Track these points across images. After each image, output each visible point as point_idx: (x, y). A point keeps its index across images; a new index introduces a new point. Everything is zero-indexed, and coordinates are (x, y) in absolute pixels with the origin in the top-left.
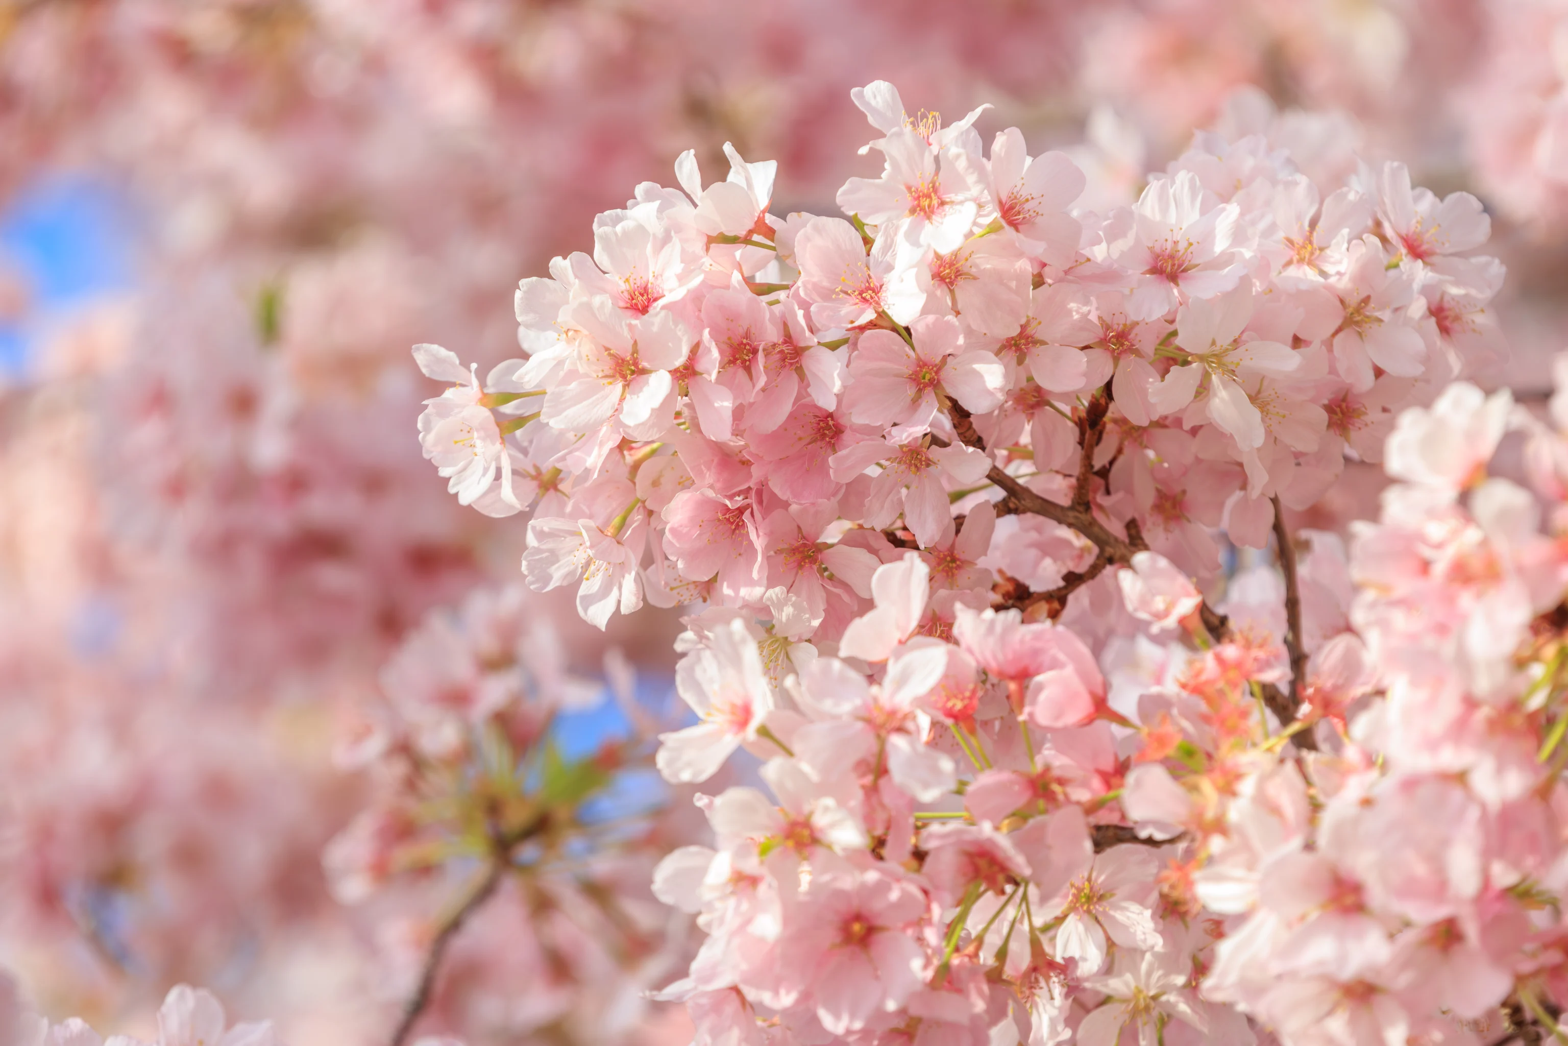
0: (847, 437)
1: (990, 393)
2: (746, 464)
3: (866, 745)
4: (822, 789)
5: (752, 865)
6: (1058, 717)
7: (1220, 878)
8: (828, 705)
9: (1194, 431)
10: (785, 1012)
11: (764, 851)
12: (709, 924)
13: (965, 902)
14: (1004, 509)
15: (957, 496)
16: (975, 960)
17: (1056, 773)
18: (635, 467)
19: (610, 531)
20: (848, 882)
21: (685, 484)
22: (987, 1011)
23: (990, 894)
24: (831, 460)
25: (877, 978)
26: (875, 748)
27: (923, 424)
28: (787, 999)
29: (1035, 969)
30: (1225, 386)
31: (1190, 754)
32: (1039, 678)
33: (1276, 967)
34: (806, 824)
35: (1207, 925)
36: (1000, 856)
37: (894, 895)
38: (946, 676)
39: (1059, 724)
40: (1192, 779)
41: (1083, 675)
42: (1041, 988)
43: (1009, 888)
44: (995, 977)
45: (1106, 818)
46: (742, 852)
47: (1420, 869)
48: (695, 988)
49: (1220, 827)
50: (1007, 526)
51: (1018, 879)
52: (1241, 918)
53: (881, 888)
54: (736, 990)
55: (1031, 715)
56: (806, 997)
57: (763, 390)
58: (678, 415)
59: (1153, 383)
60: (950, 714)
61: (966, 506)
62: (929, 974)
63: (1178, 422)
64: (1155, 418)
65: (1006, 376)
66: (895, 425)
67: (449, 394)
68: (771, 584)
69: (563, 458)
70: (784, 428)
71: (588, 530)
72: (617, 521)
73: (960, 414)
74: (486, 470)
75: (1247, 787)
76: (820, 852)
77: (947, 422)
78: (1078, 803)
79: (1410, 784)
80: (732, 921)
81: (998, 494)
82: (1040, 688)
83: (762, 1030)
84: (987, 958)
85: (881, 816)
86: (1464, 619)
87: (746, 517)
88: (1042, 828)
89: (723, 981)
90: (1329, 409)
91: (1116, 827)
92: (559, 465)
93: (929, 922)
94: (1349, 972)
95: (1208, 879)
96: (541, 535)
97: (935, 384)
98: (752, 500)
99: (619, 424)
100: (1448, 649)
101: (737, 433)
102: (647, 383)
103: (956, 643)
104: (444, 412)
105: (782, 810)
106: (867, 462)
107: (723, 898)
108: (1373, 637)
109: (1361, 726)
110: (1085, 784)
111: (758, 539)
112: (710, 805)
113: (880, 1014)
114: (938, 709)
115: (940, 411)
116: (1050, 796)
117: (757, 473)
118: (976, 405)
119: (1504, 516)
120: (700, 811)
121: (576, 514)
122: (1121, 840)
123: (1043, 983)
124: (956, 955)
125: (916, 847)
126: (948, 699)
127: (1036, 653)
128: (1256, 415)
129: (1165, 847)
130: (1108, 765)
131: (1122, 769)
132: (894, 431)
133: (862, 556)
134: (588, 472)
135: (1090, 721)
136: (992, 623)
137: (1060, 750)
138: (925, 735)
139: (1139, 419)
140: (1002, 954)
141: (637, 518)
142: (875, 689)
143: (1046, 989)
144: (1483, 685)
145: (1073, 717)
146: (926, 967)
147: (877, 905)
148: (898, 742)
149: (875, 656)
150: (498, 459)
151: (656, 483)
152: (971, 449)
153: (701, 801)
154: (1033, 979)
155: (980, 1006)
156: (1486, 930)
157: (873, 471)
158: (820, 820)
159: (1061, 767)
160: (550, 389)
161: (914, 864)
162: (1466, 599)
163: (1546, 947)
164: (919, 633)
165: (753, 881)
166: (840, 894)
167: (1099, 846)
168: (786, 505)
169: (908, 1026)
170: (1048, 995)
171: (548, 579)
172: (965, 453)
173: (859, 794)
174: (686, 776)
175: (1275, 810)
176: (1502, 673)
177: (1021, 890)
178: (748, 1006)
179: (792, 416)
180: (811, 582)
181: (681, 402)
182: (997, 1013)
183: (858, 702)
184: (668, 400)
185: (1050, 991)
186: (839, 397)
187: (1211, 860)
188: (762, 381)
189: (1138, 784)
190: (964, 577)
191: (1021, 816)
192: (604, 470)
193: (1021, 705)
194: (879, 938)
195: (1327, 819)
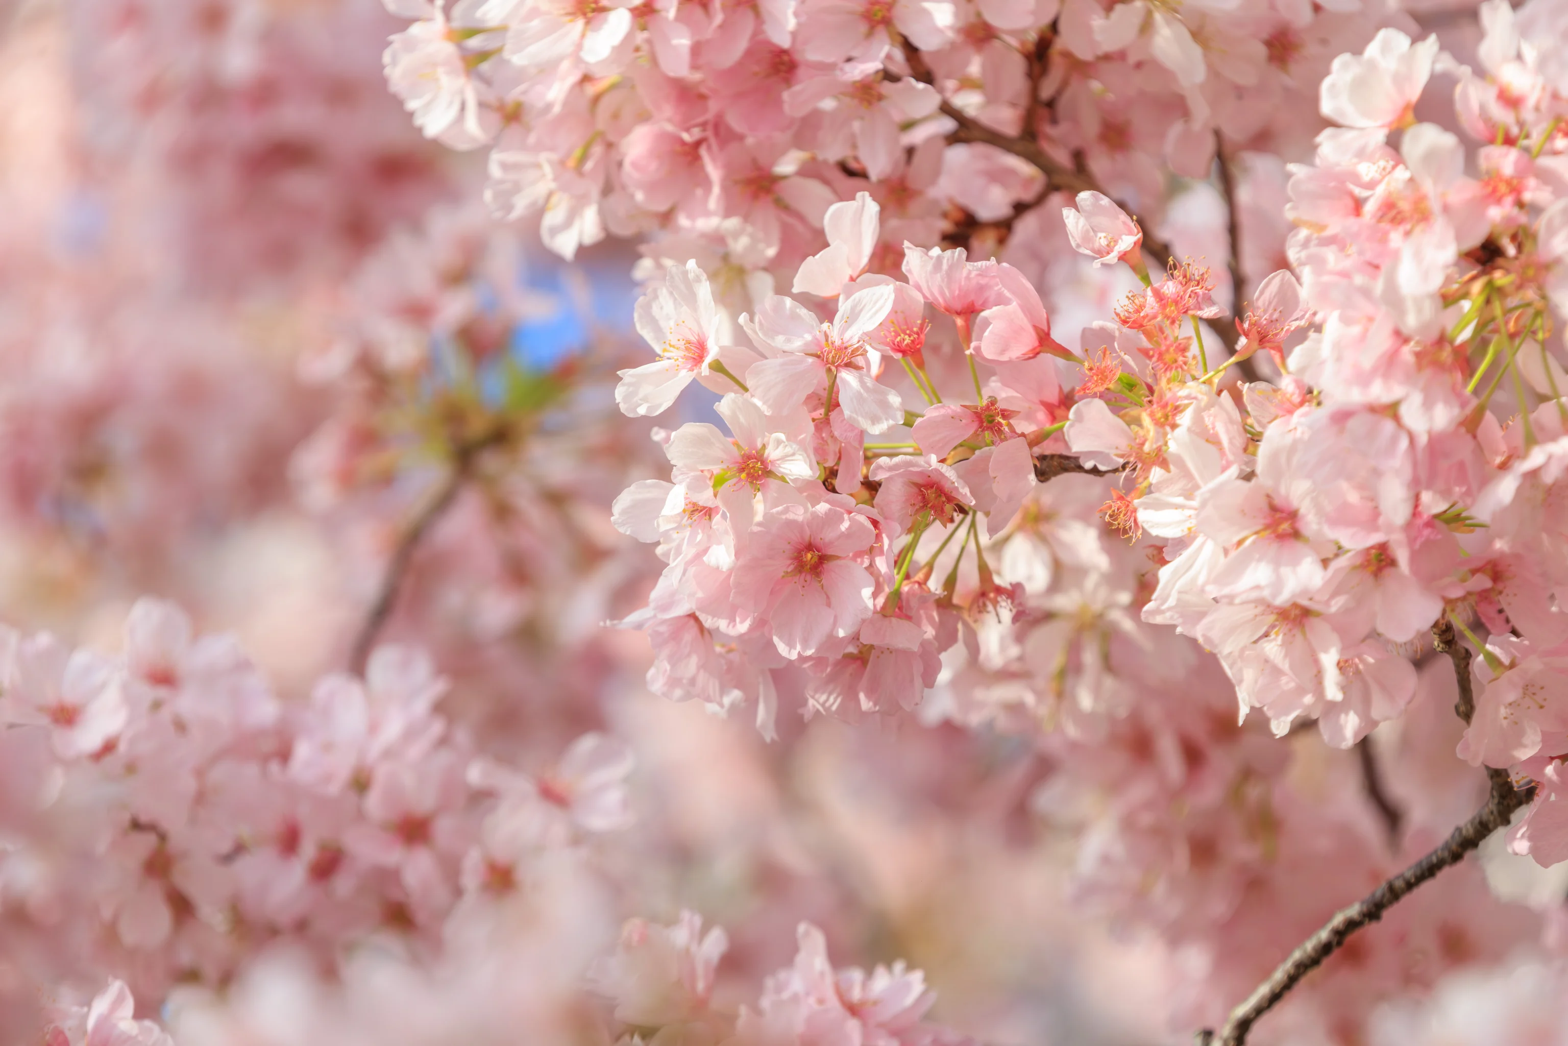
0: (801, 72)
1: (939, 31)
2: (702, 97)
3: (817, 379)
4: (774, 424)
5: (706, 498)
6: (1003, 352)
7: (1160, 506)
8: (779, 341)
9: (1139, 65)
10: (741, 637)
11: (718, 482)
12: (667, 554)
13: (916, 529)
14: (953, 139)
15: (908, 126)
16: (924, 586)
17: (1001, 405)
18: (596, 99)
19: (571, 163)
20: (799, 514)
21: (644, 117)
22: (936, 637)
23: (938, 523)
24: (786, 96)
25: (829, 605)
26: (827, 383)
27: (873, 59)
28: (743, 627)
29: (983, 594)
30: (1168, 23)
31: (1131, 387)
32: (985, 314)
33: (1213, 591)
34: (759, 457)
35: (1150, 551)
36: (947, 487)
37: (844, 526)
38: (894, 311)
39: (1005, 358)
40: (1134, 412)
41: (1027, 310)
42: (988, 612)
43: (958, 517)
44: (944, 604)
45: (1049, 448)
46: (696, 485)
47: (1353, 497)
48: (655, 616)
49: (1160, 459)
50: (958, 154)
51: (967, 508)
52: (1181, 543)
53: (832, 519)
54: (693, 616)
55: (978, 349)
56: (760, 624)
57: (721, 27)
58: (637, 49)
59: (1098, 22)
60: (899, 349)
61: (918, 136)
62: (881, 601)
63: (1121, 56)
64: (1100, 52)
65: (957, 15)
66: (849, 60)
67: (415, 30)
68: (728, 214)
69: (524, 93)
70: (740, 64)
71: (550, 162)
72: (578, 153)
73: (910, 50)
74: (451, 103)
75: (1185, 419)
76: (773, 483)
77: (899, 55)
78: (1023, 435)
79: (1342, 417)
80: (689, 552)
81: (948, 125)
82: (987, 323)
83: (720, 655)
84: (935, 585)
85: (832, 448)
86: (1396, 256)
87: (703, 151)
88: (987, 459)
89: (681, 610)
90: (1269, 44)
91: (1061, 457)
92: (522, 98)
93: (881, 553)
94: (1282, 599)
95: (1147, 506)
96: (505, 166)
97: (887, 22)
98: (709, 133)
99: (578, 61)
100: (1379, 287)
101: (694, 67)
102: (605, 20)
103: (905, 279)
104: (410, 46)
105: (736, 444)
106: (821, 96)
107: (679, 528)
108: (1307, 273)
109: (1295, 359)
110: (1030, 417)
111: (714, 171)
112: (667, 439)
113: (831, 641)
114: (887, 344)
115: (893, 45)
116: (996, 429)
117: (713, 107)
118: (926, 43)
119: (1431, 157)
120: (657, 445)
121: (539, 147)
122: (1066, 470)
123: (990, 607)
124: (905, 582)
125: (866, 477)
126: (898, 335)
127: (981, 289)
128: (1196, 51)
129: (1108, 476)
130: (1053, 396)
131: (1067, 401)
132: (848, 67)
133: (816, 188)
134: (549, 107)
135: (1035, 354)
136: (939, 259)
137: (1006, 384)
138: (875, 369)
139: (1084, 53)
140: (950, 582)
141: (597, 150)
142: (825, 326)
143: (993, 613)
144: (1411, 322)
145: (1017, 351)
146: (875, 595)
147: (828, 535)
148: (848, 377)
149: (825, 292)
150: (462, 92)
151: (616, 116)
152: (921, 85)
153: (658, 435)
154: (981, 604)
155: (929, 632)
156: (1414, 557)
157: (828, 104)
158: (772, 453)
159: (1006, 399)
160: (514, 26)
161: (865, 494)
162: (1396, 238)
163: (1474, 572)
164: (868, 271)
165: (708, 512)
166: (791, 524)
167: (1043, 475)
168: (741, 138)
169: (860, 652)
170: (996, 620)
171: (509, 208)
172: (913, 88)
173: (811, 427)
174: (642, 411)
175: (1214, 440)
176: (1429, 309)
177: (969, 519)
178: (706, 633)
179: (749, 53)
180: (766, 213)
181: (641, 37)
182: (947, 639)
183: (808, 337)
184: (629, 37)
185: (997, 615)
186: (794, 35)
187: (1149, 490)
188: (719, 18)
189: (1080, 418)
190: (915, 207)
191: (969, 446)
192: (566, 103)
193: (968, 339)
194: (828, 566)
195: (1263, 450)
